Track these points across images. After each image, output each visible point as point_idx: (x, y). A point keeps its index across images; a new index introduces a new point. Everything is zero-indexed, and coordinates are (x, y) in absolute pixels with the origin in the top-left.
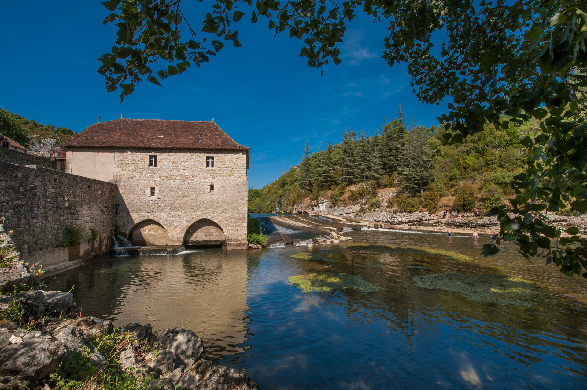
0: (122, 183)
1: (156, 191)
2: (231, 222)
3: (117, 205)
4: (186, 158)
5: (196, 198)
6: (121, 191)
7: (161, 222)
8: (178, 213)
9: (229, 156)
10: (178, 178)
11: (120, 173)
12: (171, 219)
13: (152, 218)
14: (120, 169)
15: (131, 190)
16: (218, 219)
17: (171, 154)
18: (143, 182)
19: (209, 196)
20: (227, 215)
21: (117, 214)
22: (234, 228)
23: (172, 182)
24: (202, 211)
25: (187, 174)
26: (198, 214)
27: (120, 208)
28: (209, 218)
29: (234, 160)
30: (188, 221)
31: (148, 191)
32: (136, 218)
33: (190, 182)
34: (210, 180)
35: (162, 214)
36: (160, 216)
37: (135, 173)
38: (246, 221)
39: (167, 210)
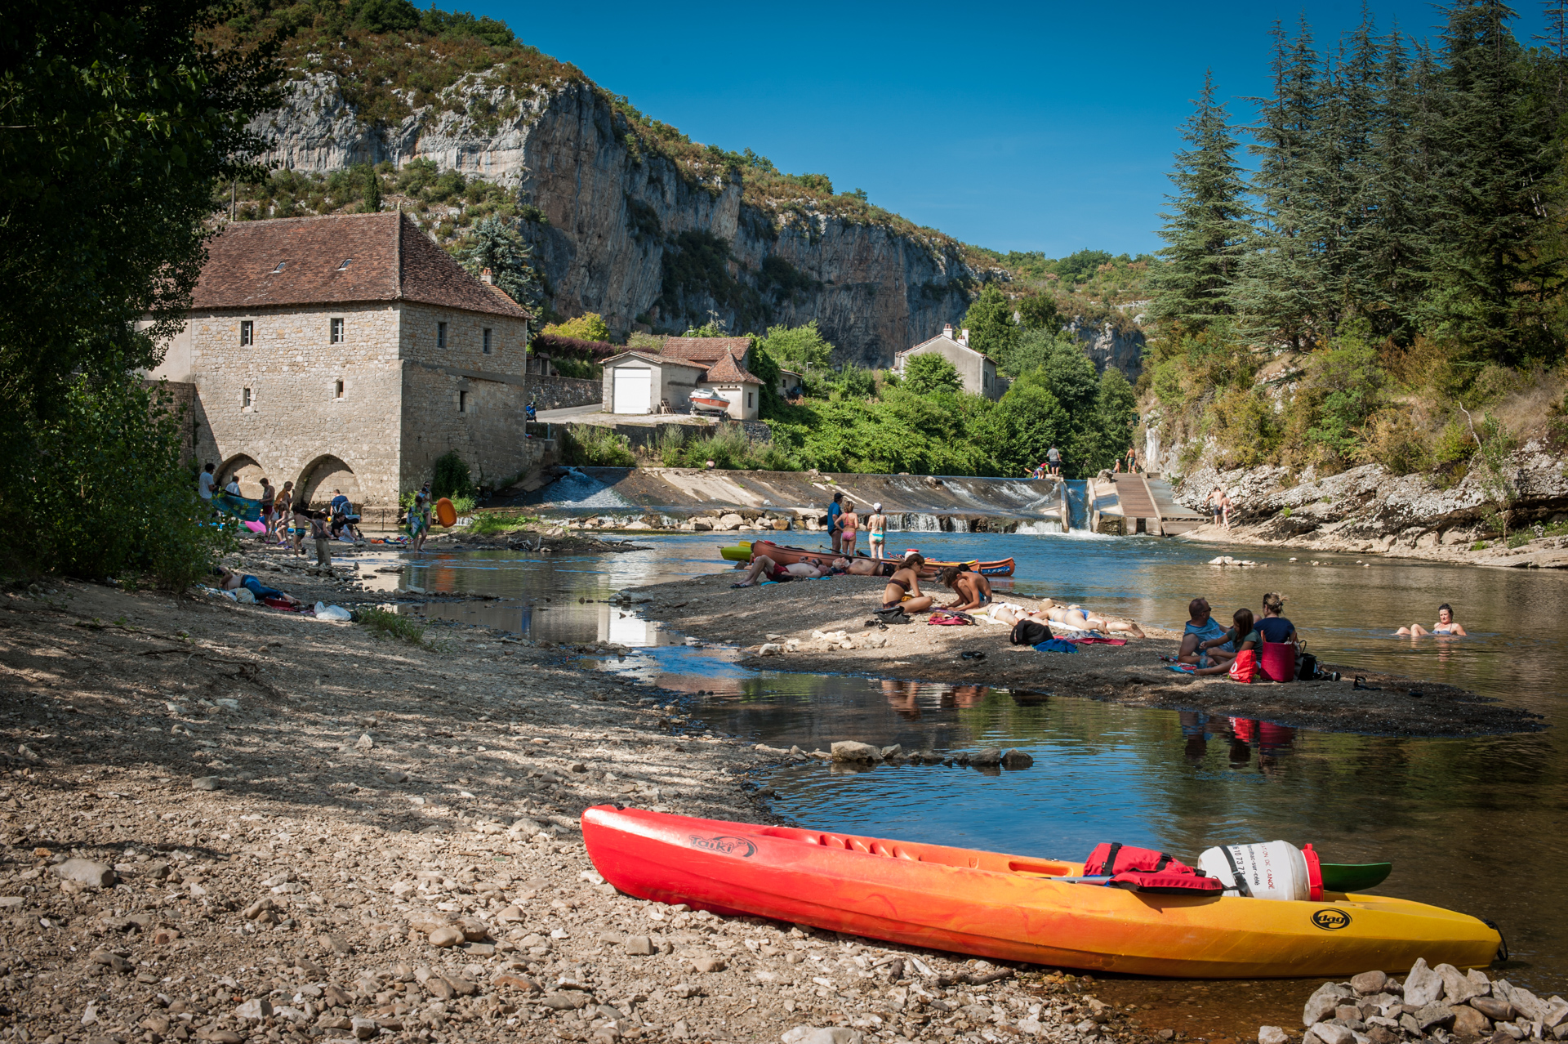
0: (203, 381)
1: (253, 397)
2: (371, 464)
3: (197, 425)
4: (298, 324)
5: (314, 411)
6: (202, 396)
7: (259, 459)
8: (285, 441)
9: (369, 314)
10: (285, 368)
11: (200, 361)
12: (275, 454)
13: (246, 451)
14: (198, 353)
15: (215, 396)
16: (348, 455)
17: (275, 317)
18: (232, 377)
19: (334, 407)
20: (365, 448)
21: (196, 442)
22: (376, 476)
23: (276, 377)
24: (324, 438)
25: (299, 359)
26: (317, 443)
27: (200, 429)
28: (334, 453)
29: (379, 323)
30: (301, 460)
31: (240, 397)
32: (226, 452)
33: (303, 375)
34: (336, 372)
35: (261, 443)
36: (256, 448)
37: (220, 360)
38: (398, 462)
39: (268, 436)
